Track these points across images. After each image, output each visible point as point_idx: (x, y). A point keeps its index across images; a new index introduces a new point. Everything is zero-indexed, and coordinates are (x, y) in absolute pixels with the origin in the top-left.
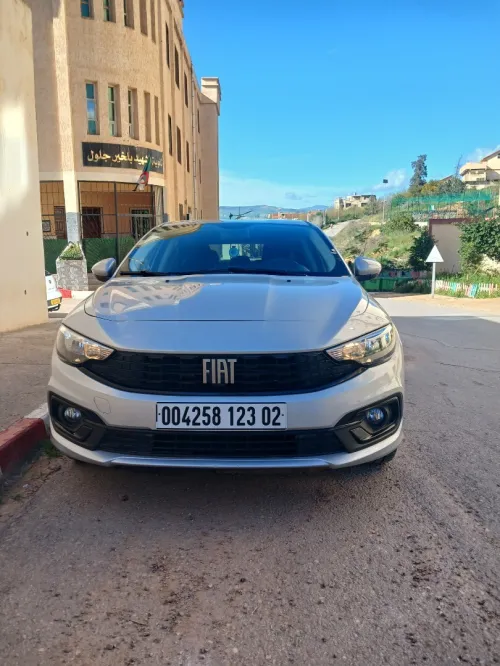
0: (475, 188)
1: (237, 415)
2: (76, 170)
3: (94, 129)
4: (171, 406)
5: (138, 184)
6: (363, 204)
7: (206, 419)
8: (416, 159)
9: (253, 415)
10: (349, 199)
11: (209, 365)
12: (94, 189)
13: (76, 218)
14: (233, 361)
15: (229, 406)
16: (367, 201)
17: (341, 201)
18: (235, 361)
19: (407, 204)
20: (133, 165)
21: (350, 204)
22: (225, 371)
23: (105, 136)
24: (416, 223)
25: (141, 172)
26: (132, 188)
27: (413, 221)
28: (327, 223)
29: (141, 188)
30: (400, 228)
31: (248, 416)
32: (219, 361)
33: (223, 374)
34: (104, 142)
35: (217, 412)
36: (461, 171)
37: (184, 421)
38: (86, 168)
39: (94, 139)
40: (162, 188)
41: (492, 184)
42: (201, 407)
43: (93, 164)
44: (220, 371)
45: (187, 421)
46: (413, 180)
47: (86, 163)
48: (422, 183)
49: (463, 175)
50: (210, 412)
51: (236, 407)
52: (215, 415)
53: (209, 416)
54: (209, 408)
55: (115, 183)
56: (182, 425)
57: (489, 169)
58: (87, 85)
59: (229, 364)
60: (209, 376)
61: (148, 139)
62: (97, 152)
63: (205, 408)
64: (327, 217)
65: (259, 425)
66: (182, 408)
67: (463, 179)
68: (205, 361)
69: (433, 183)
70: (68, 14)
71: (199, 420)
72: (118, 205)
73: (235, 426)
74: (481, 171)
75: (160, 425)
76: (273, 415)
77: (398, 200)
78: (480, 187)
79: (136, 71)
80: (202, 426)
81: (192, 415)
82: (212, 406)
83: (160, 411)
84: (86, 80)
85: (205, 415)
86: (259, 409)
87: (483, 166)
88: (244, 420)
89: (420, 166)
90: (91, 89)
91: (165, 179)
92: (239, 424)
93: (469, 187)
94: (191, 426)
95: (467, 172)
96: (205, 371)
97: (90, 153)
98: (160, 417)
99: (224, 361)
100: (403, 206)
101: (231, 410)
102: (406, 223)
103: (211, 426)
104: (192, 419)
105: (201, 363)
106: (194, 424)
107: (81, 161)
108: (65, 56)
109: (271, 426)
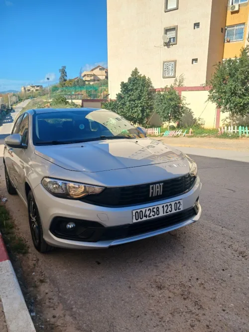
0: (89, 83)
1: (165, 209)
4: (139, 211)
6: (36, 90)
7: (154, 213)
8: (61, 68)
9: (171, 208)
10: (29, 87)
11: (153, 188)
14: (162, 184)
15: (162, 205)
16: (38, 88)
17: (25, 89)
18: (163, 184)
19: (60, 90)
21: (29, 90)
22: (159, 189)
24: (67, 100)
27: (66, 99)
28: (19, 100)
30: (60, 103)
31: (169, 209)
32: (157, 185)
33: (158, 191)
35: (158, 209)
36: (83, 75)
37: (145, 216)
41: (96, 82)
42: (151, 208)
44: (157, 190)
45: (146, 216)
46: (61, 78)
48: (65, 80)
49: (83, 77)
50: (155, 210)
51: (165, 205)
52: (157, 211)
53: (154, 212)
54: (154, 208)
56: (144, 219)
57: (94, 75)
59: (160, 186)
60: (152, 193)
63: (153, 208)
64: (19, 97)
65: (174, 211)
66: (144, 210)
67: (84, 79)
68: (151, 186)
69: (70, 81)
71: (151, 215)
73: (165, 214)
74: (91, 75)
75: (135, 221)
76: (178, 205)
77: (55, 89)
78: (92, 83)
80: (153, 217)
81: (148, 213)
82: (156, 207)
83: (134, 214)
85: (153, 211)
86: (173, 204)
87: (92, 73)
88: (168, 211)
89: (63, 72)
92: (166, 212)
93: (87, 83)
94: (148, 218)
95: (85, 75)
96: (151, 191)
98: (134, 217)
99: (158, 185)
100: (58, 91)
101: (163, 207)
102: (62, 100)
103: (156, 216)
104: (148, 215)
105: (149, 187)
106: (149, 217)
109: (178, 211)
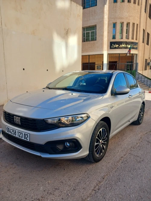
2: (108, 50)
3: (114, 37)
5: (127, 54)
12: (113, 56)
13: (106, 65)
18: (20, 118)
20: (126, 48)
22: (18, 120)
23: (118, 39)
25: (128, 50)
26: (125, 55)
29: (128, 55)
31: (21, 135)
34: (117, 41)
38: (111, 50)
39: (114, 40)
40: (137, 54)
42: (13, 129)
43: (113, 48)
47: (111, 48)
52: (15, 132)
55: (119, 54)
58: (114, 24)
61: (133, 39)
62: (114, 44)
65: (23, 138)
66: (10, 129)
68: (15, 117)
70: (109, 3)
72: (120, 60)
73: (19, 137)
75: (6, 131)
76: (26, 136)
79: (130, 17)
84: (113, 23)
90: (115, 25)
91: (138, 51)
94: (11, 134)
96: (15, 119)
97: (112, 45)
99: (18, 117)
101: (18, 132)
103: (15, 135)
104: (11, 132)
107: (109, 48)
108: (107, 16)
109: (26, 139)
